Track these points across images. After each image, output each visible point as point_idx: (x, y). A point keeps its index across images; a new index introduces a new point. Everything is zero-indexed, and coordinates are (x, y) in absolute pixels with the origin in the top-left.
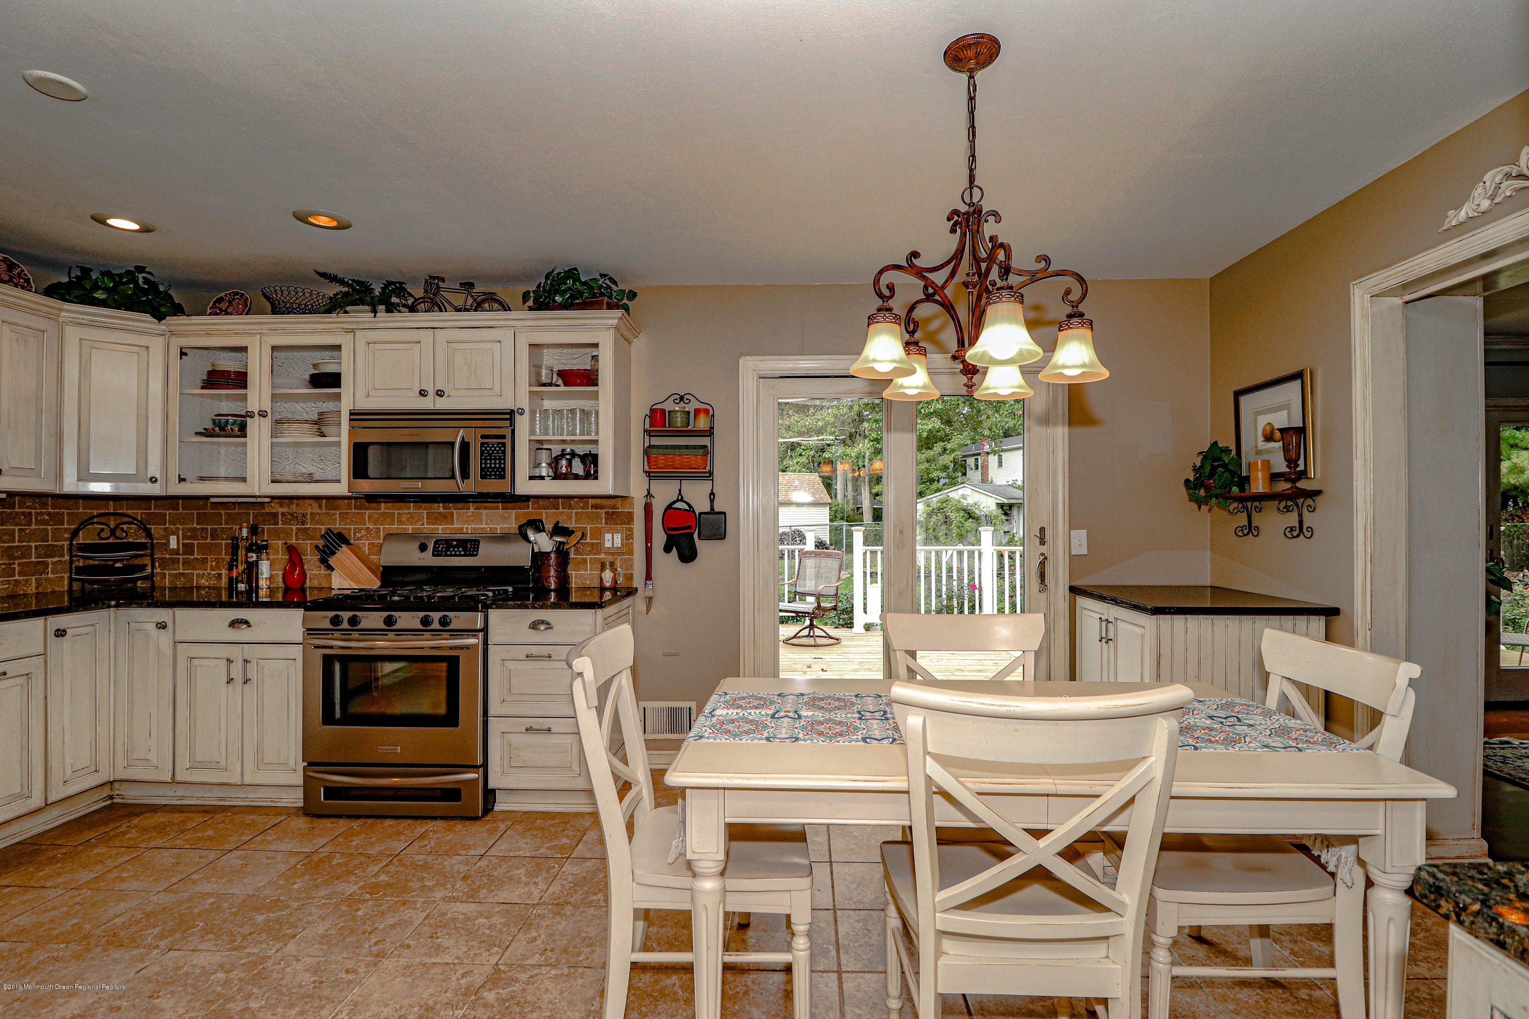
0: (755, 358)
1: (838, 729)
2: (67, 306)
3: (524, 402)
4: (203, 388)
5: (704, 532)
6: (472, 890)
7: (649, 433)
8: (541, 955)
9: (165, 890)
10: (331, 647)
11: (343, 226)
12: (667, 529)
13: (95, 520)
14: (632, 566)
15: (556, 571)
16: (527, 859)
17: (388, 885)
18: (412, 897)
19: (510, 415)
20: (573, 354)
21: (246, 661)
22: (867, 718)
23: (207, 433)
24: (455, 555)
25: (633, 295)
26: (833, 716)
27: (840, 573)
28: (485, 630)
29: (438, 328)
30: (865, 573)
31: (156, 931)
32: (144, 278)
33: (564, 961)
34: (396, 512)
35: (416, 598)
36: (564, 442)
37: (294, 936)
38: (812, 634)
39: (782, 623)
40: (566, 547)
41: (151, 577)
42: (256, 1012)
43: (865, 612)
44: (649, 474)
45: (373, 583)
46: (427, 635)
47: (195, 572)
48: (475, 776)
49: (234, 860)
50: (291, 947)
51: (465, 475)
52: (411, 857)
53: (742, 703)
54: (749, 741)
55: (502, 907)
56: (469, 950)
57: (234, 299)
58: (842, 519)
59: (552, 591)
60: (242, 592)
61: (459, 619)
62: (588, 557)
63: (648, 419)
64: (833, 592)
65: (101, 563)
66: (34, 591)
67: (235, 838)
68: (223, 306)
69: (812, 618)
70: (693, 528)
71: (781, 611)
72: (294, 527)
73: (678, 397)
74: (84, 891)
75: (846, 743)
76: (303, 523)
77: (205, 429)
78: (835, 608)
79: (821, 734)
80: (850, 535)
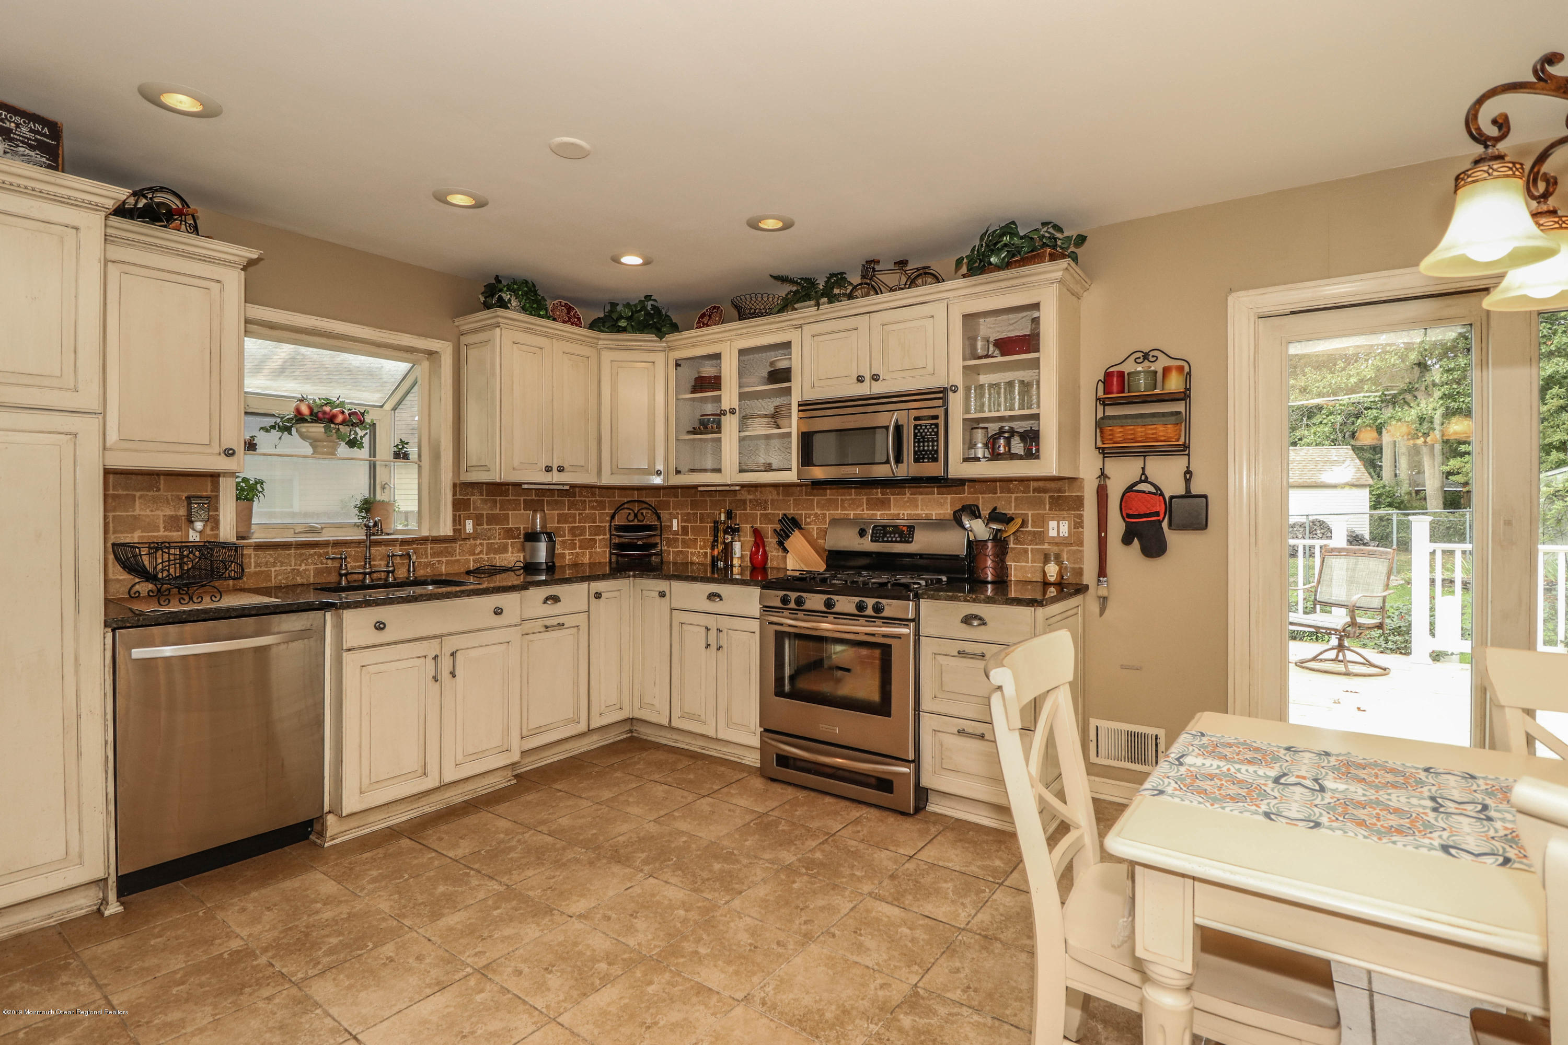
0: (1251, 292)
1: (1394, 821)
2: (603, 335)
3: (958, 379)
4: (693, 392)
5: (1174, 521)
6: (898, 892)
7: (1103, 402)
8: (964, 991)
9: (655, 821)
10: (781, 624)
11: (788, 225)
12: (1126, 516)
13: (626, 506)
14: (1081, 560)
15: (993, 561)
16: (957, 873)
17: (822, 865)
18: (841, 882)
19: (942, 394)
20: (1009, 320)
21: (719, 630)
22: (1449, 810)
23: (694, 432)
24: (892, 541)
25: (1081, 240)
26: (1383, 796)
27: (1388, 578)
28: (916, 620)
29: (874, 312)
30: (1433, 581)
31: (643, 855)
32: (652, 305)
33: (988, 1008)
34: (840, 498)
35: (853, 582)
36: (1001, 419)
37: (741, 893)
38: (1341, 657)
39: (1294, 638)
40: (1005, 535)
41: (660, 554)
42: (702, 959)
43: (1433, 634)
44: (1104, 452)
45: (819, 566)
46: (862, 620)
47: (689, 550)
48: (906, 770)
49: (704, 805)
50: (736, 903)
51: (899, 459)
52: (845, 841)
53: (1226, 751)
54: (1236, 812)
55: (927, 921)
56: (890, 959)
57: (712, 313)
58: (1390, 505)
59: (988, 583)
60: (721, 569)
61: (892, 607)
62: (1030, 547)
63: (1101, 386)
64: (1377, 603)
65: (630, 541)
66: (588, 561)
67: (708, 786)
68: (705, 320)
69: (1341, 636)
70: (1162, 516)
71: (1291, 624)
72: (759, 512)
73: (1140, 355)
74: (604, 807)
75: (1410, 848)
76: (765, 509)
77: (694, 428)
78: (1380, 626)
79: (1362, 823)
80: (1405, 527)
